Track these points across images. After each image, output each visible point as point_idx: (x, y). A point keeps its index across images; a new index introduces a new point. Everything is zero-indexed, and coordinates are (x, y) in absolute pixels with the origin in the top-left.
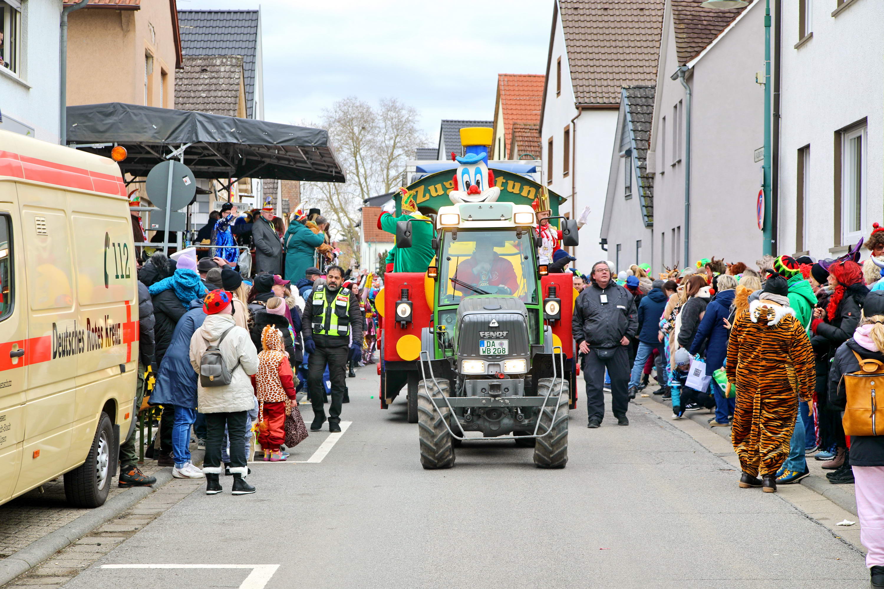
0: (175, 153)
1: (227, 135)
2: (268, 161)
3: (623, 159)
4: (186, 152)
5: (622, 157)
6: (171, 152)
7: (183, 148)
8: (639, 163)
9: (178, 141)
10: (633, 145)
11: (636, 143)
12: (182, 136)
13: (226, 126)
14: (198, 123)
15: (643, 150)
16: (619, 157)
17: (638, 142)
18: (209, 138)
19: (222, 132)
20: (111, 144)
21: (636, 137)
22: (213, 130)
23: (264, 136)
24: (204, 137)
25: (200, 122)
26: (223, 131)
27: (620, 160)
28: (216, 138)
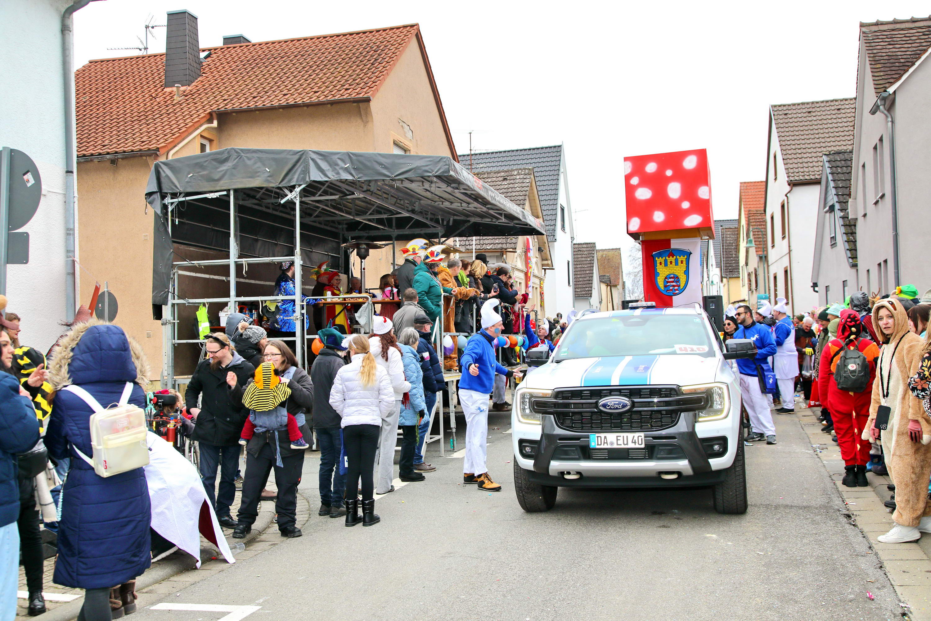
0: (290, 196)
1: (341, 172)
3: (828, 214)
5: (826, 212)
7: (298, 190)
8: (842, 214)
9: (293, 184)
10: (836, 199)
11: (838, 197)
12: (296, 179)
13: (340, 162)
14: (311, 162)
15: (845, 203)
16: (824, 214)
17: (840, 197)
18: (322, 176)
19: (335, 169)
20: (225, 193)
21: (837, 192)
22: (326, 167)
24: (317, 176)
25: (313, 160)
26: (337, 167)
27: (825, 216)
28: (330, 176)
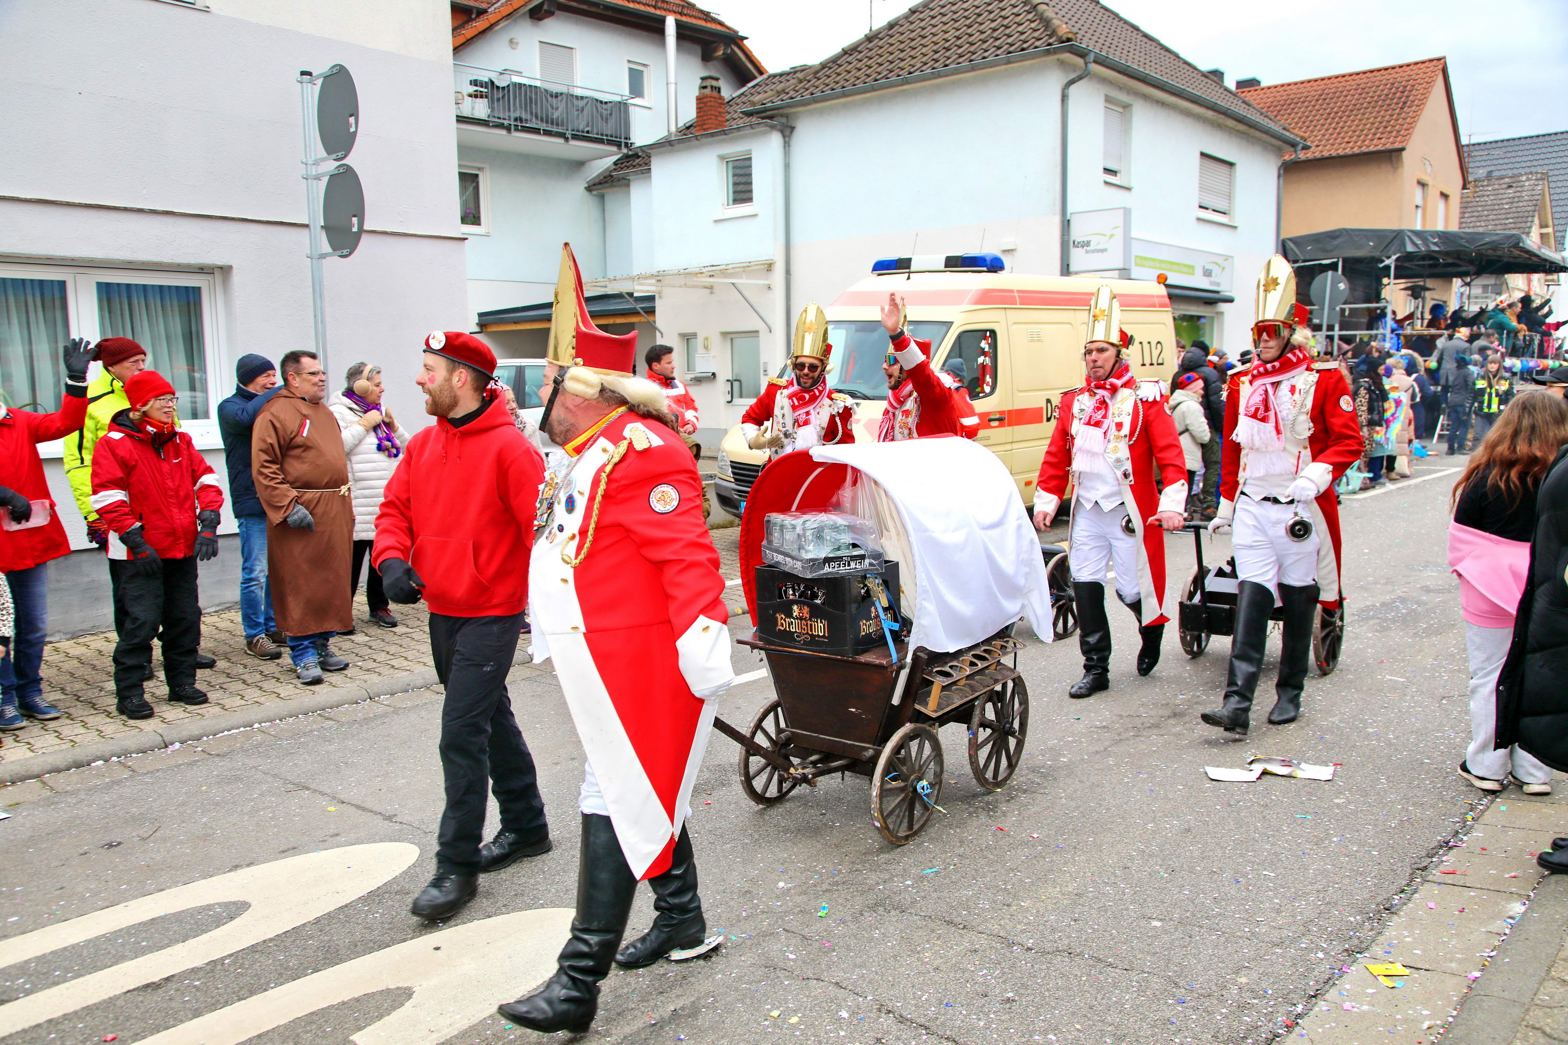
0: (1387, 262)
1: (1430, 245)
2: (1506, 260)
4: (1397, 260)
6: (1383, 261)
7: (1394, 257)
9: (1390, 253)
12: (1393, 249)
13: (1430, 238)
14: (1407, 239)
18: (1415, 248)
19: (1426, 243)
20: (1335, 260)
22: (1419, 242)
23: (1463, 242)
24: (1410, 248)
25: (1409, 236)
26: (1428, 242)
28: (1421, 248)
